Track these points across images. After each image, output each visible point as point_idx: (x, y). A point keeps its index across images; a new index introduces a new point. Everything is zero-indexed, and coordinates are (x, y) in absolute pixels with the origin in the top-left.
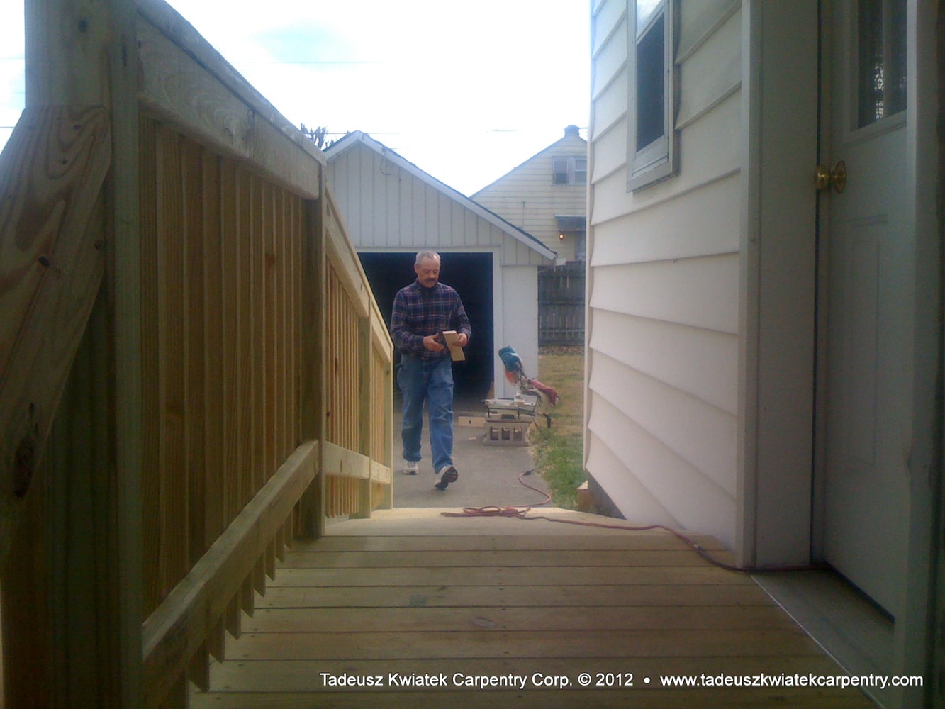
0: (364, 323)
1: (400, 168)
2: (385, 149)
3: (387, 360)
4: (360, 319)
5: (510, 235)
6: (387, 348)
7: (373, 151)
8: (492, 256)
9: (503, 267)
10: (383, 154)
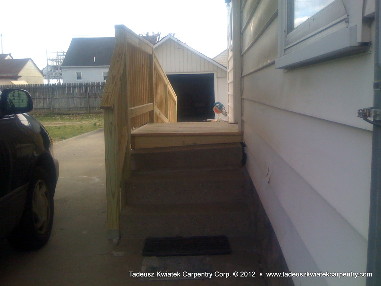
0: (166, 86)
1: (183, 46)
2: (178, 40)
3: (175, 100)
4: (165, 85)
5: (219, 67)
6: (175, 97)
7: (175, 41)
8: (214, 75)
9: (218, 78)
10: (177, 42)
